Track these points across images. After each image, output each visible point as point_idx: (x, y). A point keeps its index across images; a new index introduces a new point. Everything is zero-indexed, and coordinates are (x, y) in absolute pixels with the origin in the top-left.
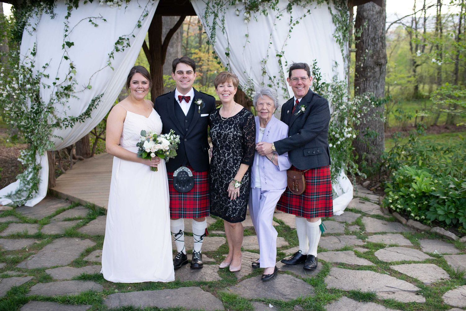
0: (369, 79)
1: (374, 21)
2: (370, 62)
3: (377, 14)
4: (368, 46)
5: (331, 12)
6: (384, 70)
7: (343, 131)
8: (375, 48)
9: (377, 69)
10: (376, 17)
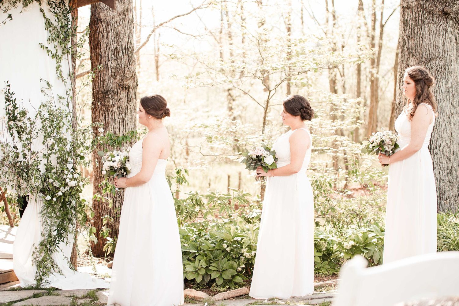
0: (110, 109)
1: (115, 24)
2: (112, 84)
3: (120, 15)
4: (109, 61)
5: (44, 16)
6: (134, 96)
7: (65, 176)
8: (118, 64)
9: (123, 94)
10: (118, 19)
